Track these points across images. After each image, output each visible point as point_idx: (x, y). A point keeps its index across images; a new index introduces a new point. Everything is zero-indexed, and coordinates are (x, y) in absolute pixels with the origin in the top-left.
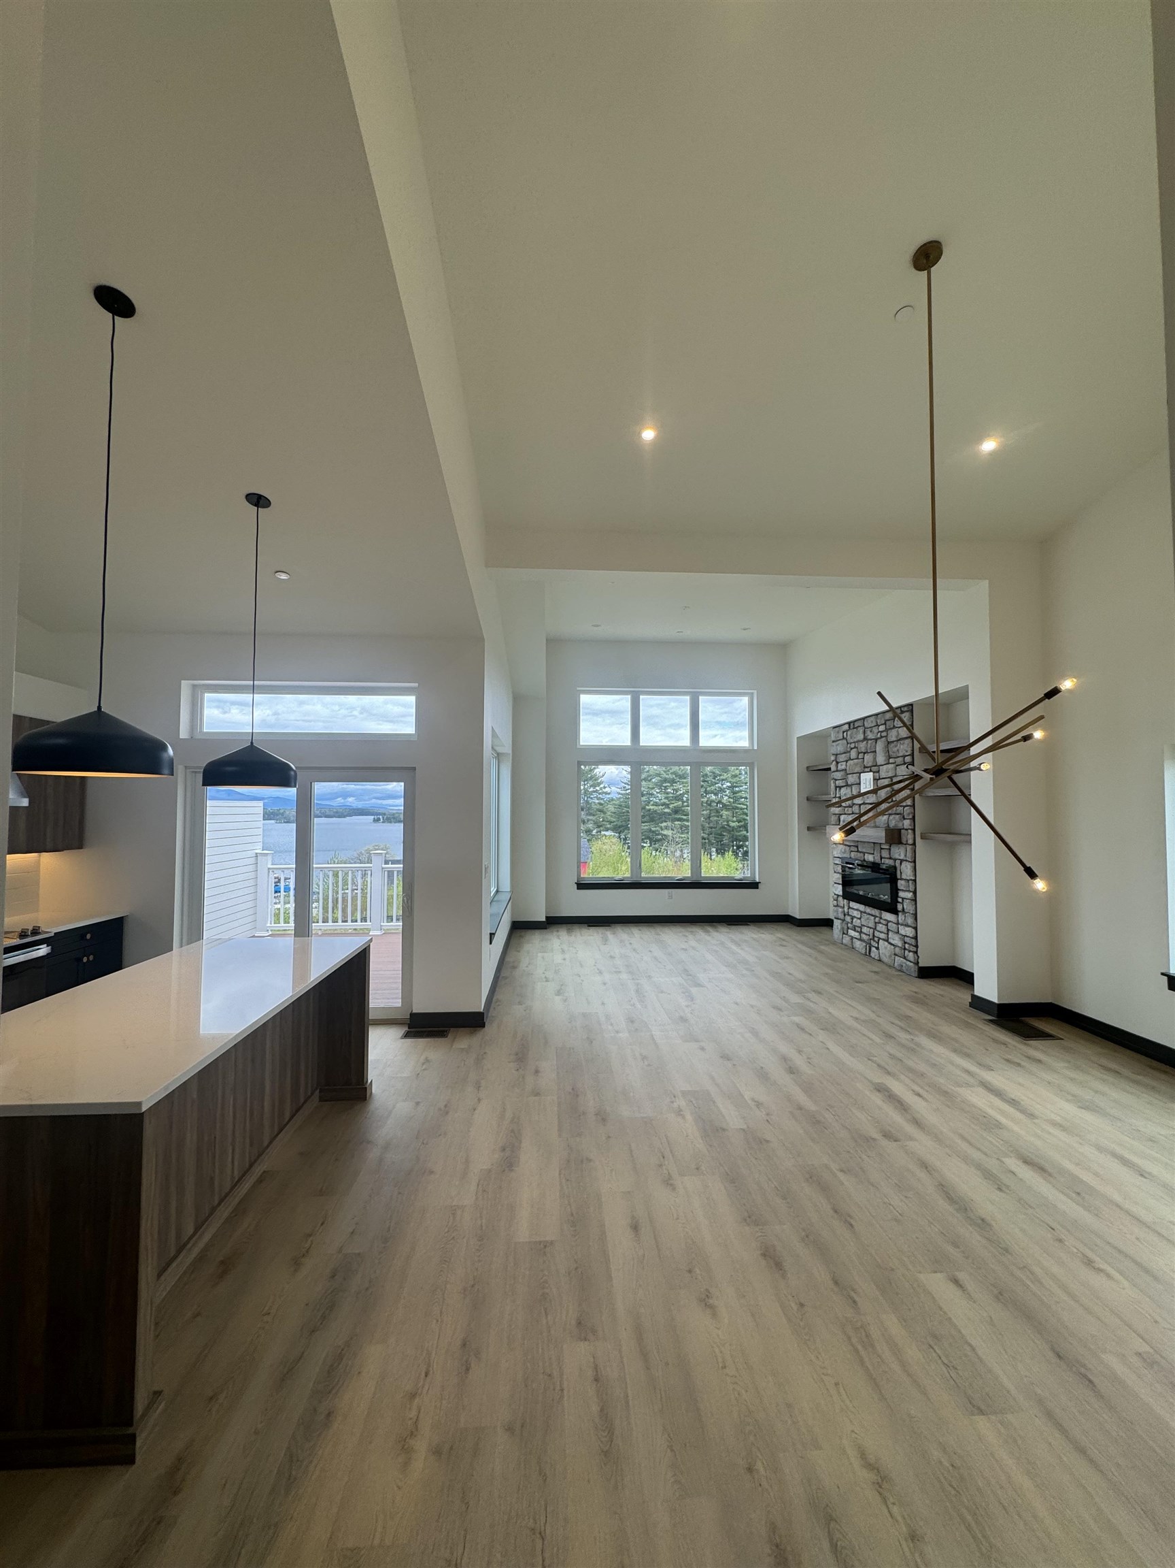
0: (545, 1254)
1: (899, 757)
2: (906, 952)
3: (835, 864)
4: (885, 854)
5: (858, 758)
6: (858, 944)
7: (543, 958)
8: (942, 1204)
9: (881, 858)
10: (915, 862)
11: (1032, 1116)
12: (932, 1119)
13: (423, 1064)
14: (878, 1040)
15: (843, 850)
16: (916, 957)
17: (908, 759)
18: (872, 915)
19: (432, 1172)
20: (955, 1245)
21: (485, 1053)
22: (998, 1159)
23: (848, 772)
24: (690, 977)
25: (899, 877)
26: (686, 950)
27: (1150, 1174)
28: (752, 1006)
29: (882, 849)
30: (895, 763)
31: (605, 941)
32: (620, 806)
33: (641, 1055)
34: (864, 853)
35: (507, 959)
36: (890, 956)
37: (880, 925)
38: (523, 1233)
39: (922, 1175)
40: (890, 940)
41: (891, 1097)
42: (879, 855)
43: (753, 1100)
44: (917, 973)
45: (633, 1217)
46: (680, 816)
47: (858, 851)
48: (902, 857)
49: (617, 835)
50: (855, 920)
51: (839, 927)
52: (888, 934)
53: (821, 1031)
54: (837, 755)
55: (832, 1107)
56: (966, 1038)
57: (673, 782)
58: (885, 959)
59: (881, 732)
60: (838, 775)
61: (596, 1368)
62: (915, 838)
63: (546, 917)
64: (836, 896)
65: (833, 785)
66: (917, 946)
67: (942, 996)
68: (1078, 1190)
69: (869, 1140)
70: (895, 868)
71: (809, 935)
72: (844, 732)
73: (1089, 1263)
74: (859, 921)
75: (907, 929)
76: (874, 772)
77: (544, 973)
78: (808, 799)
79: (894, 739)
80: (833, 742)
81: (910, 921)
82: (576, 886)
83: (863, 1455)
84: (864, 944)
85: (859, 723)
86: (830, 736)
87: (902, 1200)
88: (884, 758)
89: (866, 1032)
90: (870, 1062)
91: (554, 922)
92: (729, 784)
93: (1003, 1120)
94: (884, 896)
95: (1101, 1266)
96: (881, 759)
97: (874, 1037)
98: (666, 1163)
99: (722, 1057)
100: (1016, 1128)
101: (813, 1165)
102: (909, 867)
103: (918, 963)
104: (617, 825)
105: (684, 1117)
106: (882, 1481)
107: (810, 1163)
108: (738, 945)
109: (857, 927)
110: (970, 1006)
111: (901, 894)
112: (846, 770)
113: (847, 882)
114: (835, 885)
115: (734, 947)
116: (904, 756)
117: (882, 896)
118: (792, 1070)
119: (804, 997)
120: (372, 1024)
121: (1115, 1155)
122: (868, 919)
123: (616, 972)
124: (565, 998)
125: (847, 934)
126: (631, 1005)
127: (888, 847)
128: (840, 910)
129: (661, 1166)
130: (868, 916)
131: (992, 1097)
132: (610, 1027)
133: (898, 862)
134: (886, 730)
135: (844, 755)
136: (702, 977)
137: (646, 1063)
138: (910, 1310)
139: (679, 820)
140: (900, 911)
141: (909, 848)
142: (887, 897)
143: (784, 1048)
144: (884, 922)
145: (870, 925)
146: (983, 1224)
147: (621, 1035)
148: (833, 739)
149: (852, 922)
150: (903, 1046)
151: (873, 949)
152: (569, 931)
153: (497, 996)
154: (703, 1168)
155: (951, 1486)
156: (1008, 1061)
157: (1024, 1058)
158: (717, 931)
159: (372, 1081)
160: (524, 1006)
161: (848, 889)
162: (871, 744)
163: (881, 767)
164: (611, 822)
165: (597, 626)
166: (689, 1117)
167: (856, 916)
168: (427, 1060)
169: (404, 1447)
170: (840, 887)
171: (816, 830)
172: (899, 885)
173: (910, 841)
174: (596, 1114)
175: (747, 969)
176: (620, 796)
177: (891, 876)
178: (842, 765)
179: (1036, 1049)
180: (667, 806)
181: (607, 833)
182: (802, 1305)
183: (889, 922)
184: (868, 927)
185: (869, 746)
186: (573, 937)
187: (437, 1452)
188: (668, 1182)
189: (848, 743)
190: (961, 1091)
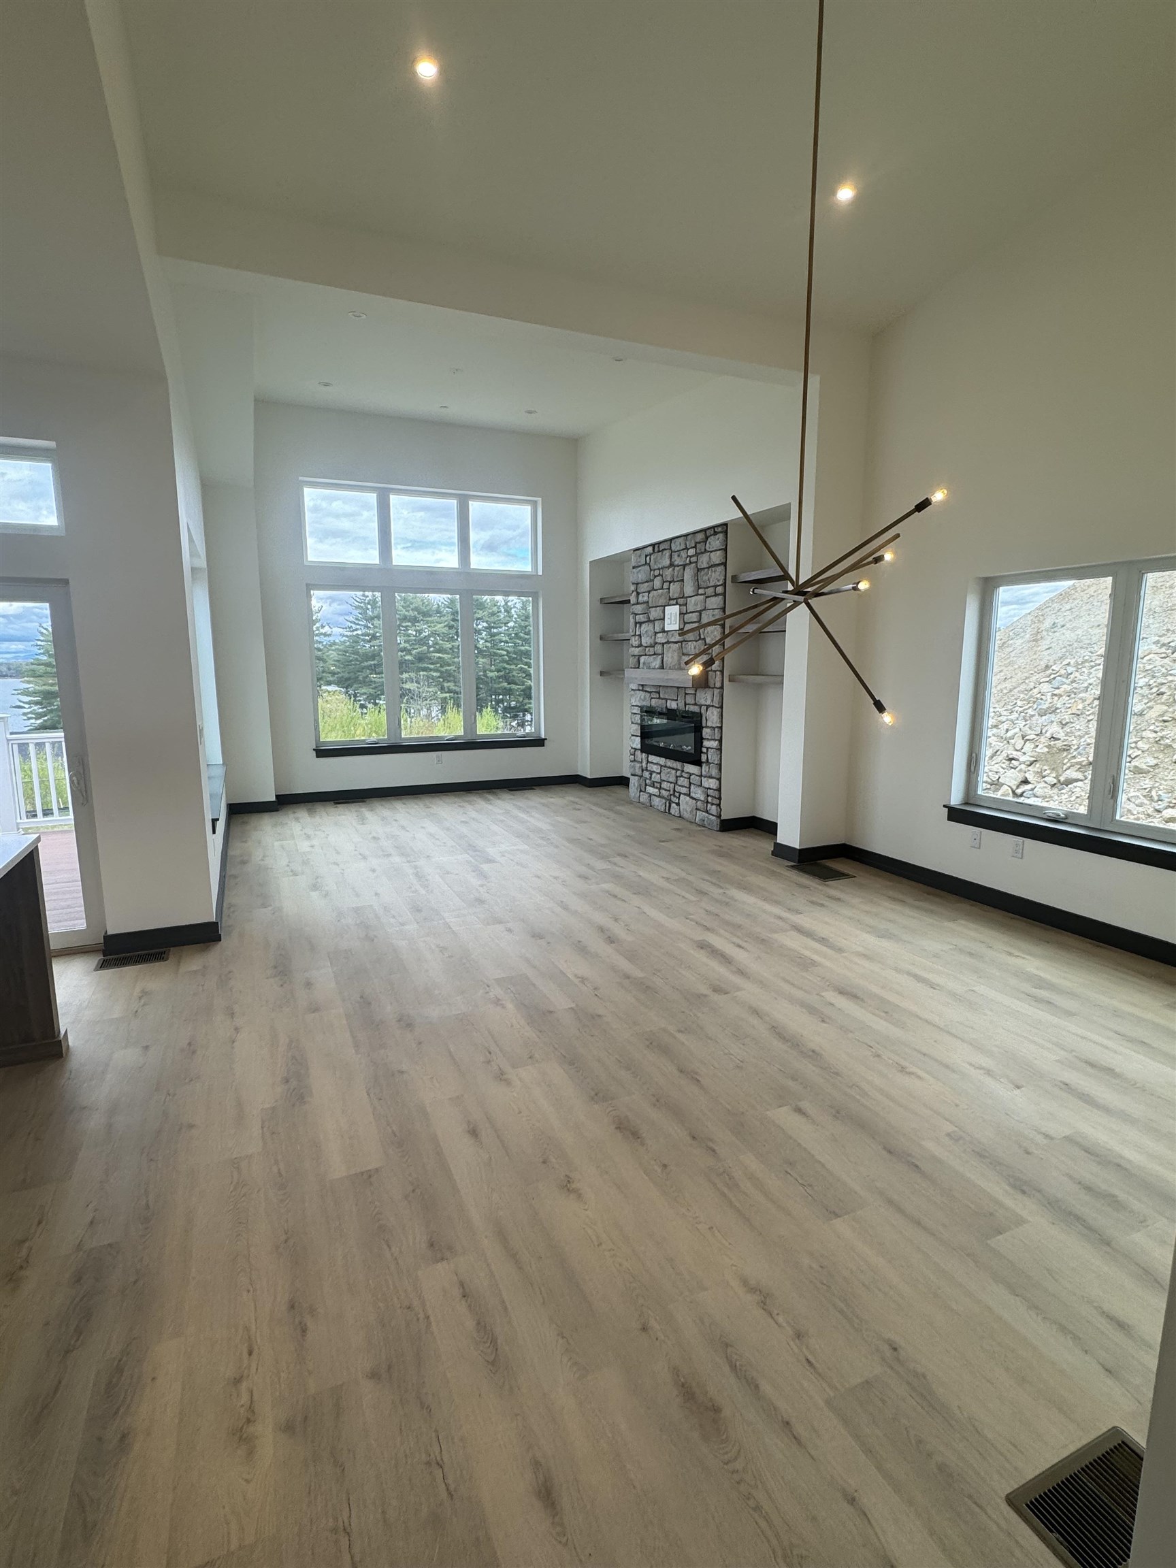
0: (371, 1184)
1: (709, 587)
2: (709, 805)
3: (632, 713)
4: (690, 700)
5: (662, 588)
6: (657, 802)
7: (282, 847)
8: (777, 1044)
9: (686, 704)
10: (722, 707)
11: (840, 950)
12: (753, 966)
13: (140, 998)
14: (692, 898)
15: (642, 697)
16: (719, 810)
17: (720, 590)
18: (673, 769)
19: (191, 1126)
20: (794, 1079)
21: (230, 972)
22: (818, 994)
23: (650, 606)
24: (478, 853)
25: (704, 725)
26: (466, 822)
27: (938, 985)
28: (555, 878)
29: (686, 694)
30: (705, 594)
31: (363, 820)
32: (346, 652)
33: (438, 946)
34: (666, 700)
35: (231, 853)
36: (691, 811)
37: (682, 779)
38: (338, 1168)
39: (754, 1021)
40: (692, 795)
41: (714, 952)
42: (683, 702)
43: (576, 976)
44: (719, 826)
45: (469, 1122)
46: (426, 665)
47: (659, 698)
48: (708, 703)
49: (343, 690)
50: (654, 775)
51: (636, 785)
52: (690, 788)
53: (634, 896)
54: (637, 584)
55: (659, 971)
56: (774, 886)
57: (414, 620)
58: (686, 815)
59: (691, 557)
60: (638, 609)
61: (462, 1284)
62: (723, 680)
63: (277, 796)
64: (633, 750)
65: (632, 621)
66: (720, 799)
67: (745, 847)
68: (886, 1009)
69: (700, 996)
70: (701, 715)
71: (602, 795)
72: (646, 556)
73: (903, 1069)
74: (659, 776)
75: (711, 780)
76: (680, 605)
77: (288, 866)
78: (601, 638)
79: (705, 565)
80: (634, 568)
81: (714, 772)
82: (314, 753)
83: (745, 1282)
84: (664, 801)
85: (665, 546)
86: (630, 560)
87: (740, 1048)
88: (692, 589)
89: (679, 891)
90: (688, 921)
91: (286, 802)
92: (485, 624)
93: (816, 957)
94: (687, 747)
95: (911, 1070)
96: (689, 589)
97: (687, 895)
98: (495, 1058)
99: (533, 936)
100: (827, 963)
101: (651, 1031)
102: (715, 713)
103: (721, 816)
104: (342, 677)
105: (503, 1007)
106: (765, 1299)
107: (648, 1030)
108: (524, 811)
109: (656, 782)
110: (772, 855)
111: (706, 743)
112: (648, 602)
113: (646, 734)
114: (633, 738)
115: (522, 815)
116: (716, 586)
117: (685, 747)
118: (611, 940)
119: (609, 861)
120: (55, 956)
121: (909, 974)
122: (668, 773)
123: (385, 855)
124: (324, 893)
125: (645, 791)
126: (413, 892)
127: (693, 692)
128: (638, 765)
129: (489, 1062)
130: (669, 770)
131: (805, 938)
132: (392, 920)
133: (704, 708)
134: (697, 554)
135: (646, 584)
136: (492, 851)
137: (446, 955)
138: (765, 1146)
139: (424, 669)
140: (704, 762)
141: (716, 692)
142: (690, 748)
143: (601, 919)
144: (686, 775)
145: (671, 780)
146: (814, 1055)
147: (407, 927)
148: (633, 564)
149: (651, 778)
150: (717, 901)
151: (673, 805)
152: (311, 812)
153: (229, 899)
154: (537, 1056)
155: (823, 1284)
156: (812, 902)
157: (827, 899)
158: (499, 799)
159: (66, 1032)
160: (270, 908)
161: (647, 742)
162: (678, 571)
163: (688, 599)
164: (333, 674)
165: (326, 385)
166: (510, 1006)
167: (655, 770)
168: (144, 993)
169: (242, 1437)
170: (639, 739)
171: (610, 674)
172: (704, 734)
173: (718, 685)
174: (399, 1021)
175: (542, 838)
176: (344, 638)
177: (694, 723)
178: (643, 596)
179: (834, 888)
180: (409, 652)
181: (330, 688)
182: (665, 1166)
183: (691, 774)
184: (669, 782)
185: (676, 574)
186: (318, 817)
187: (288, 1428)
188: (501, 1077)
189: (651, 570)
190: (776, 936)
